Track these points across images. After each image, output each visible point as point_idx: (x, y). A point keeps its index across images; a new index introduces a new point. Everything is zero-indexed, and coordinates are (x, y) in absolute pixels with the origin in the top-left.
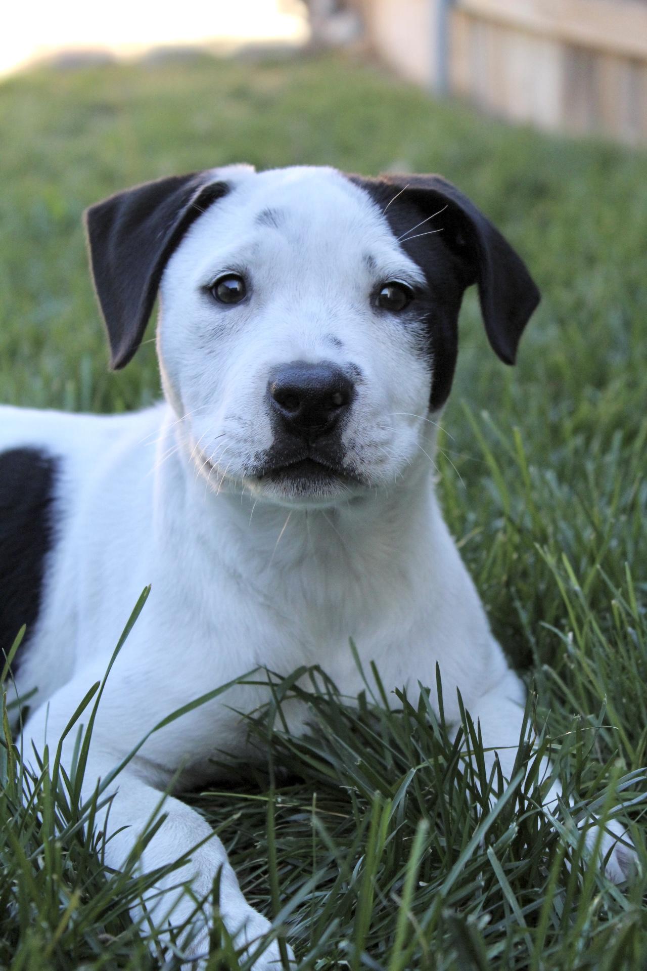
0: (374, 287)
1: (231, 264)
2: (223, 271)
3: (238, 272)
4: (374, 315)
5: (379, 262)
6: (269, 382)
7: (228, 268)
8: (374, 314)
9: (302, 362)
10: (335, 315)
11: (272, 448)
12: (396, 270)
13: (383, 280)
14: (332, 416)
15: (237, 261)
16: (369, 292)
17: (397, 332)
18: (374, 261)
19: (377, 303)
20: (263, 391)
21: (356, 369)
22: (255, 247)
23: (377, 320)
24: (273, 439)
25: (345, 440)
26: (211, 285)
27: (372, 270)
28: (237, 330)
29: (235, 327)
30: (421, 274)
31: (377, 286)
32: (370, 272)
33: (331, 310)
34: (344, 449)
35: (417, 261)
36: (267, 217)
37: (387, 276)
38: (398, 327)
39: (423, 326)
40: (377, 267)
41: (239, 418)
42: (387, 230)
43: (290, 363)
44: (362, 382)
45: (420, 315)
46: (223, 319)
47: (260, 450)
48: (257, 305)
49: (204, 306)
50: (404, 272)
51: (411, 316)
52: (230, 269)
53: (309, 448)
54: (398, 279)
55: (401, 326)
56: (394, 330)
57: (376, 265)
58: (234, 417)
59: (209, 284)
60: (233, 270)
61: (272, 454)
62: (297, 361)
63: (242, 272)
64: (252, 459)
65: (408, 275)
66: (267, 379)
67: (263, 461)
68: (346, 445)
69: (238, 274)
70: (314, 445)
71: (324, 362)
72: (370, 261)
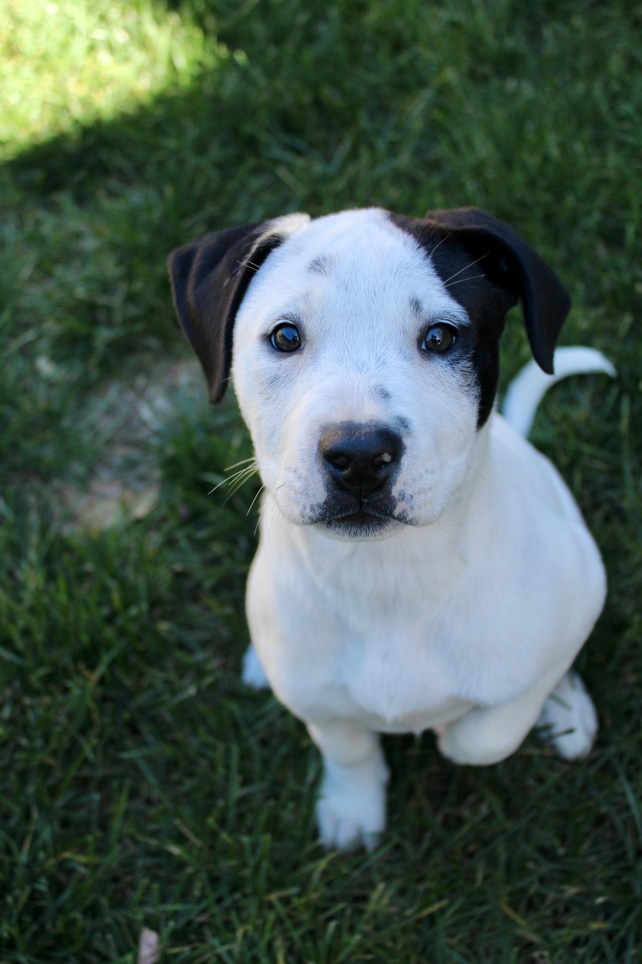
0: (421, 331)
1: (286, 313)
2: (279, 319)
3: (292, 321)
4: (422, 359)
5: (425, 306)
6: (320, 441)
7: (283, 317)
8: (422, 357)
9: (351, 422)
10: (384, 363)
11: (326, 503)
12: (440, 312)
13: (429, 323)
14: (382, 474)
15: (292, 311)
16: (416, 336)
17: (445, 373)
18: (420, 305)
19: (424, 347)
20: (315, 449)
21: (403, 422)
22: (306, 297)
23: (426, 363)
24: (326, 495)
25: (395, 491)
26: (269, 333)
27: (418, 315)
28: (291, 379)
29: (289, 376)
30: (465, 313)
31: (424, 329)
32: (416, 316)
33: (380, 358)
34: (395, 502)
35: (460, 301)
36: (318, 266)
37: (433, 318)
38: (446, 369)
39: (468, 364)
40: (423, 311)
41: (295, 471)
42: (432, 271)
43: (338, 424)
44: (409, 434)
45: (467, 352)
46: (279, 369)
47: (315, 503)
48: (310, 355)
49: (264, 354)
50: (448, 313)
51: (457, 355)
52: (285, 318)
53: (361, 504)
54: (442, 319)
55: (449, 368)
56: (443, 372)
57: (423, 309)
58: (290, 469)
59: (268, 332)
60: (287, 319)
61: (326, 508)
62: (346, 422)
63: (295, 320)
64: (308, 510)
65: (451, 315)
66: (318, 438)
67: (317, 513)
68: (397, 498)
69: (292, 323)
70: (366, 501)
71: (372, 421)
72: (416, 305)
